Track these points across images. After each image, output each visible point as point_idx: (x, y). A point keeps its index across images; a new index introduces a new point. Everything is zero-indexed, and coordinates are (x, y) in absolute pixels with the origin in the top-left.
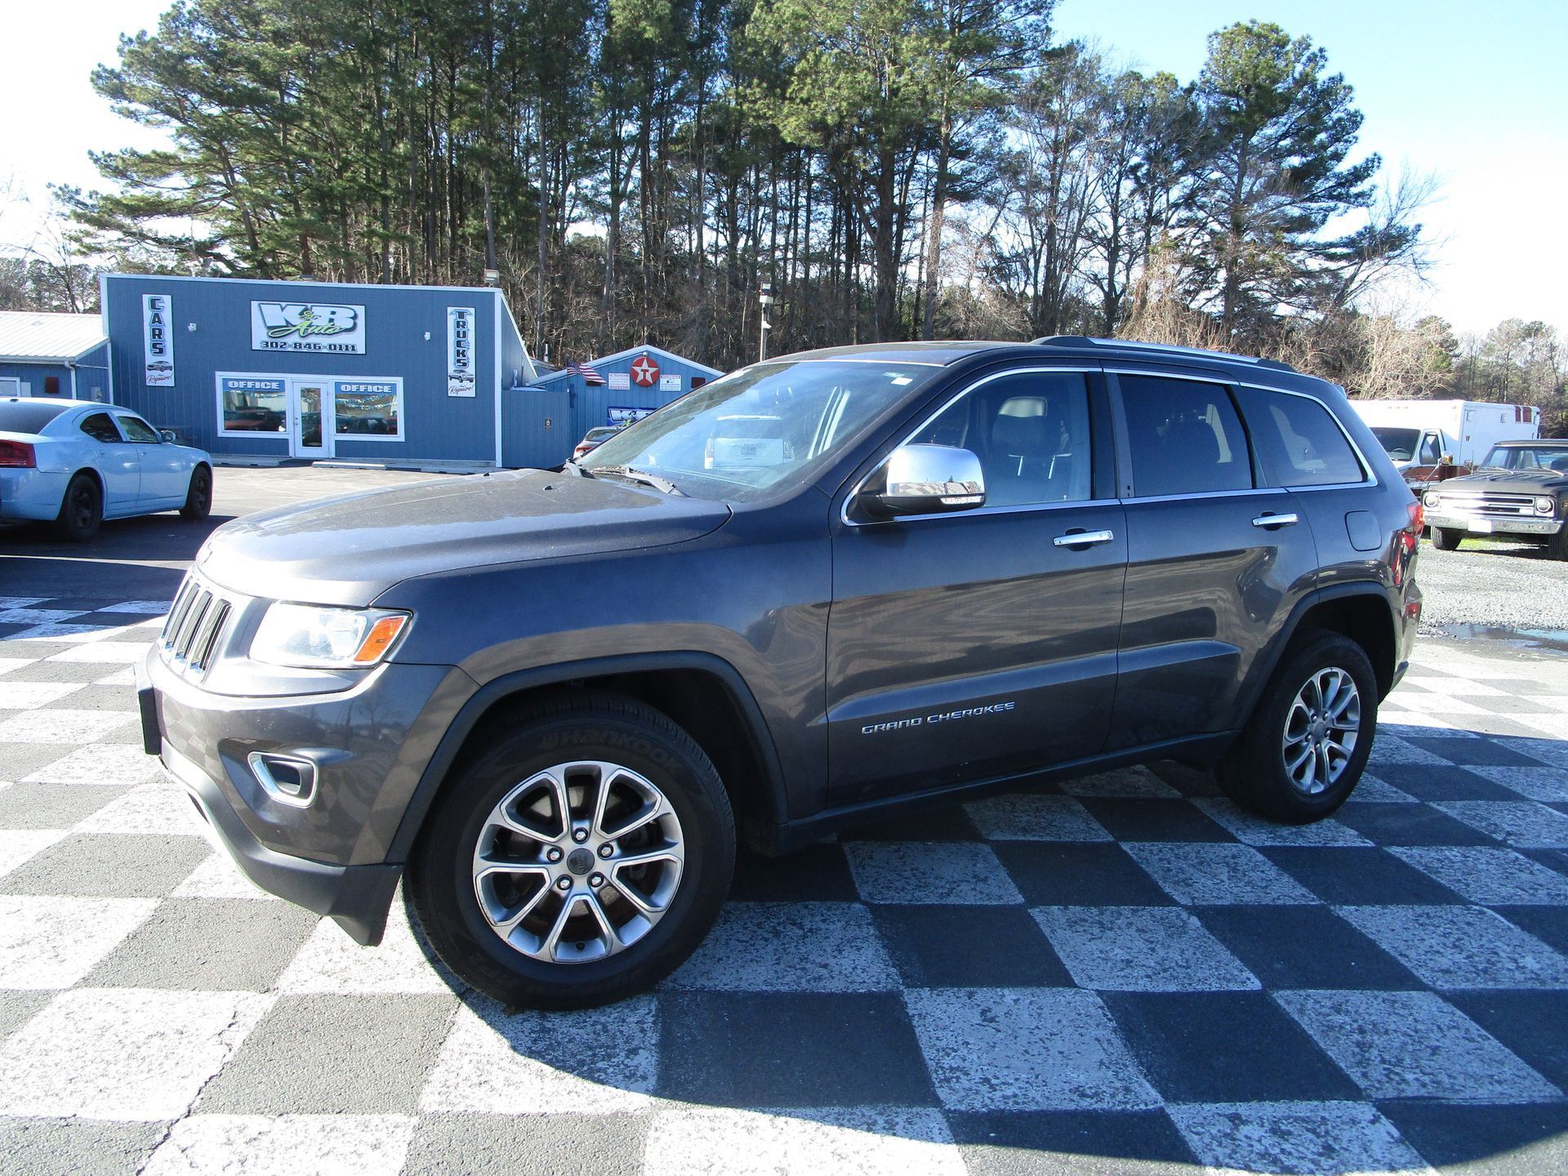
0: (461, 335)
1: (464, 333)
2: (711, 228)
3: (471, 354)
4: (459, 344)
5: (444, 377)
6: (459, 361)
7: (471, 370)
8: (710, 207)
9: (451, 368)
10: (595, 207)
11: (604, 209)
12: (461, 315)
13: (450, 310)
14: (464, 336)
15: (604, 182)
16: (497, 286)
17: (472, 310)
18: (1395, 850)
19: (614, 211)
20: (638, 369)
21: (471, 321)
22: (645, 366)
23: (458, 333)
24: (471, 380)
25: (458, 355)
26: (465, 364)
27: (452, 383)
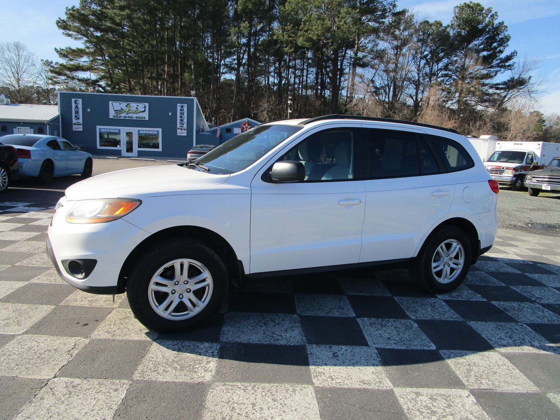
2: (272, 76)
3: (185, 120)
4: (181, 117)
5: (176, 129)
6: (181, 123)
7: (185, 126)
8: (272, 69)
9: (178, 126)
10: (230, 68)
11: (233, 69)
12: (182, 107)
13: (178, 105)
14: (183, 114)
15: (234, 60)
16: (195, 96)
17: (186, 105)
18: (494, 303)
19: (238, 70)
20: (244, 127)
21: (185, 109)
22: (247, 125)
23: (181, 113)
24: (185, 130)
25: (181, 121)
26: (183, 124)
27: (179, 131)
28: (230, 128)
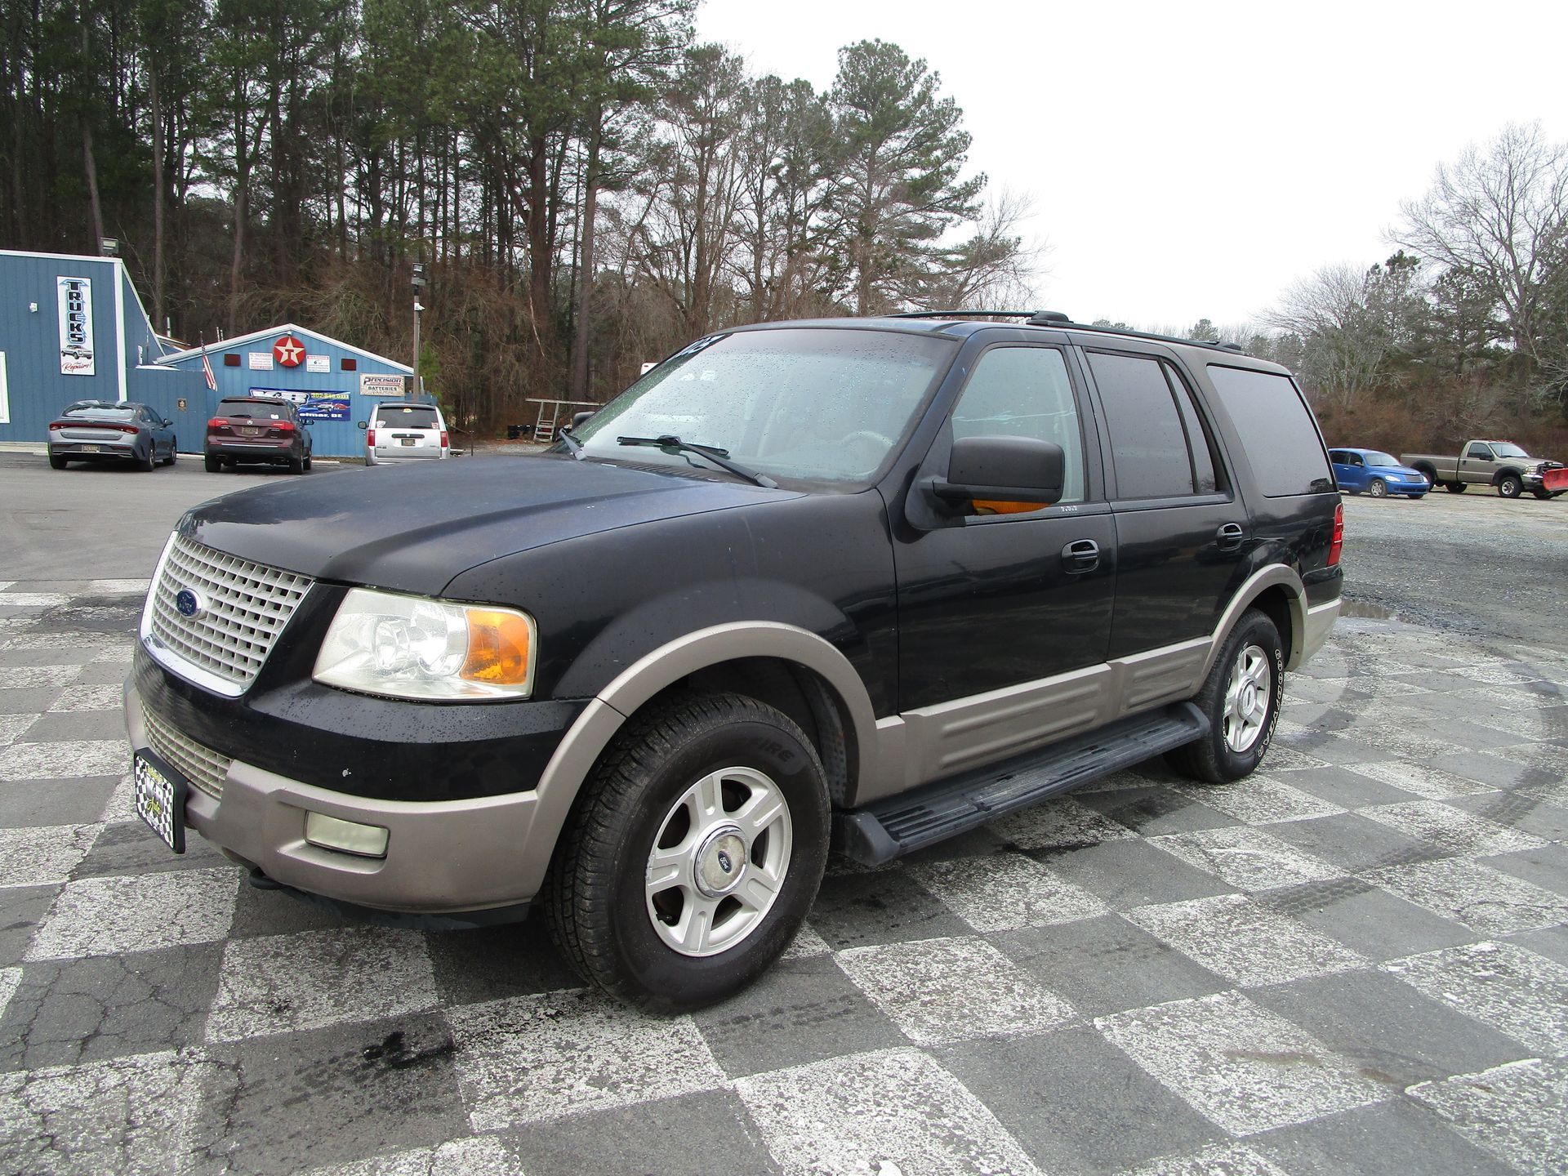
0: (75, 309)
1: (79, 305)
2: (353, 200)
3: (88, 328)
4: (72, 317)
5: (57, 353)
6: (73, 336)
7: (88, 345)
8: (350, 178)
9: (64, 343)
10: (216, 170)
11: (228, 172)
12: (74, 286)
13: (60, 279)
14: (79, 308)
15: (229, 143)
16: (116, 256)
17: (88, 281)
19: (242, 175)
20: (281, 348)
21: (86, 292)
22: (289, 345)
23: (71, 305)
24: (89, 357)
25: (72, 329)
26: (80, 340)
27: (66, 360)
28: (235, 352)
